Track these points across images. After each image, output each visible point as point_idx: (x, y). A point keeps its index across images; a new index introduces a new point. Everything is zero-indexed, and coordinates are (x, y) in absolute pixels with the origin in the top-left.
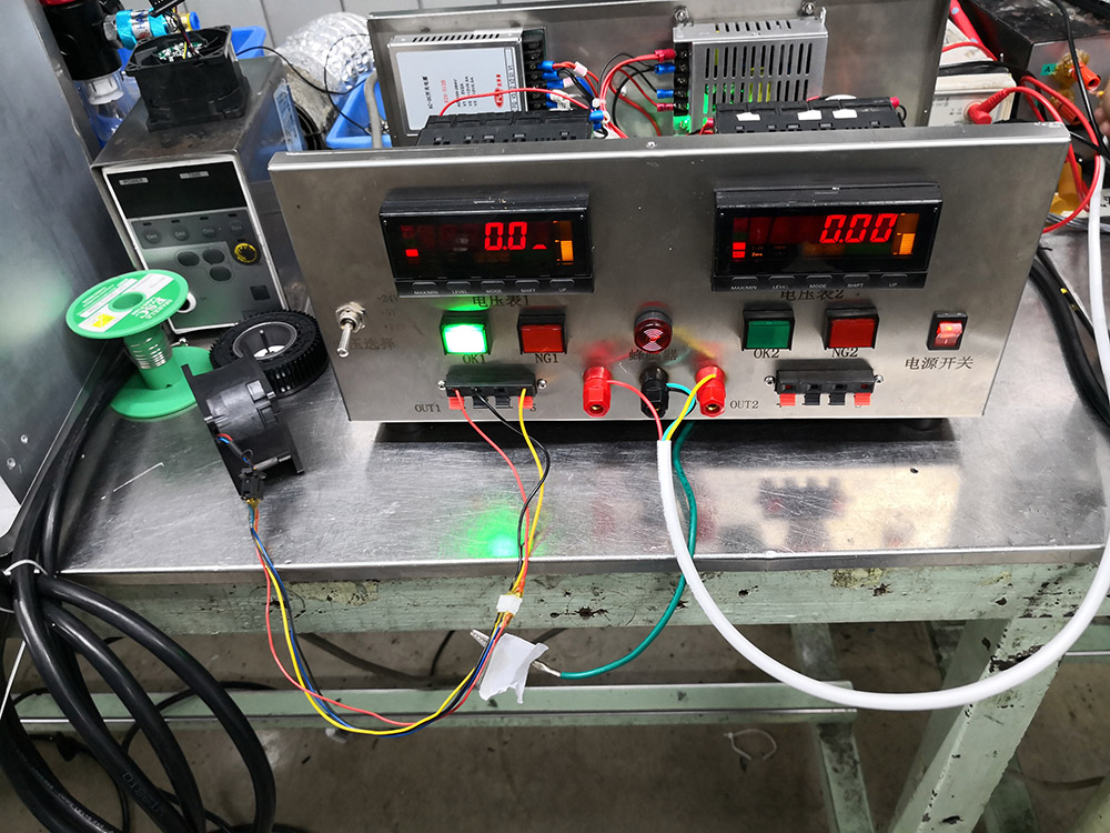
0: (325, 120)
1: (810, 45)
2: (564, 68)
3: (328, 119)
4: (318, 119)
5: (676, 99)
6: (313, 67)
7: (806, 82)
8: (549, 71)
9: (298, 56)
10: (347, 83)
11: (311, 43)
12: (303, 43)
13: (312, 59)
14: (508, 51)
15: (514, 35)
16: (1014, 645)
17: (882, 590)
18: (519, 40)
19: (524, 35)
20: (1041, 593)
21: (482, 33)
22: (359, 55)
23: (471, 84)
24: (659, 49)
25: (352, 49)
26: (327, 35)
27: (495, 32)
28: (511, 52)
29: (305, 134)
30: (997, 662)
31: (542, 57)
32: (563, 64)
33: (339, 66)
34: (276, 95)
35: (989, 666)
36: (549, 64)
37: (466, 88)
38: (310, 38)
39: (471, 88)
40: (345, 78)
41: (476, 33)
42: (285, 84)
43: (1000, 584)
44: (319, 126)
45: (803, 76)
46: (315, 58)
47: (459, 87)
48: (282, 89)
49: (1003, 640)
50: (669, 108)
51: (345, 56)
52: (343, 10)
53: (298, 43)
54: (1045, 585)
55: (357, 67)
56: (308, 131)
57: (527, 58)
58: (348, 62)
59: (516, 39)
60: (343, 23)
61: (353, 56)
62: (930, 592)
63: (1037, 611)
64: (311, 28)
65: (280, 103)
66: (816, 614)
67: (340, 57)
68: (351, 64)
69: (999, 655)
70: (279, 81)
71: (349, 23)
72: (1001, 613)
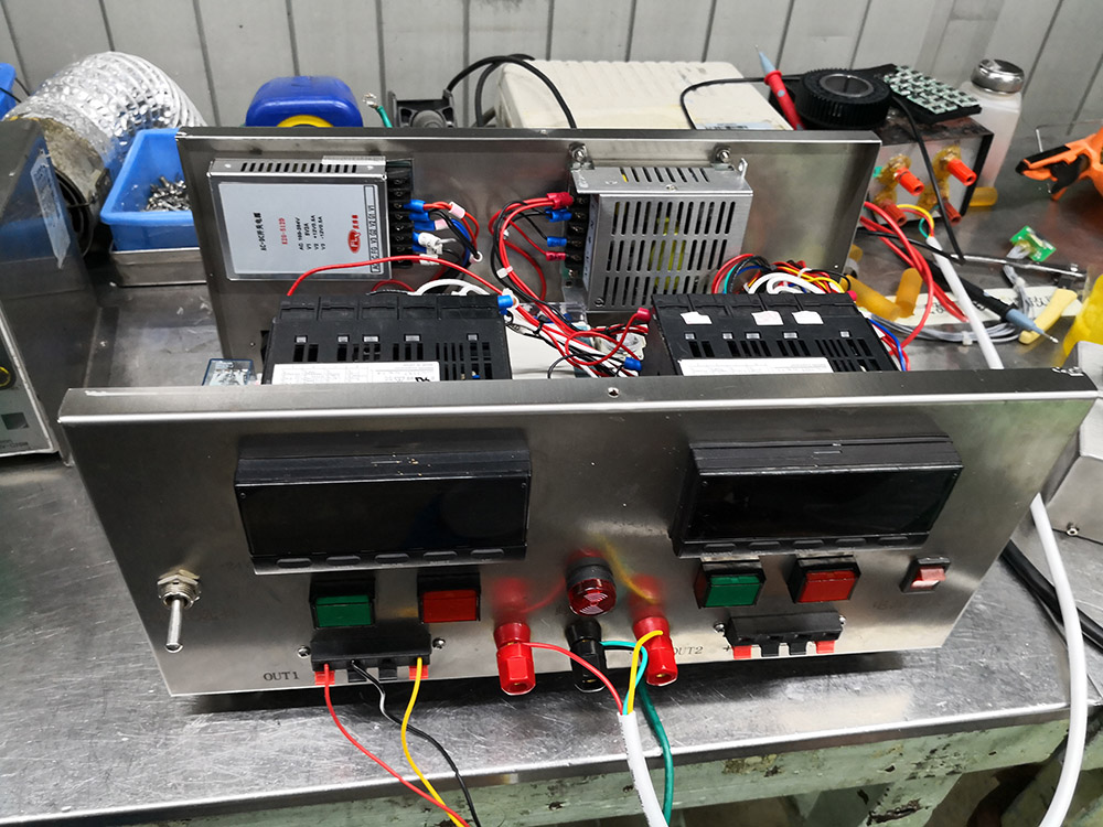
0: (93, 188)
1: (733, 204)
2: (437, 209)
3: (97, 186)
4: (84, 186)
5: (569, 248)
6: (79, 123)
7: (725, 242)
8: (417, 211)
9: (58, 108)
10: (121, 139)
11: (75, 91)
12: (66, 90)
13: (78, 113)
14: (369, 189)
15: (376, 169)
16: (894, 802)
17: (775, 771)
18: (382, 176)
19: (388, 167)
20: (928, 758)
21: (334, 162)
22: (136, 105)
23: (318, 224)
24: (552, 192)
25: (128, 98)
26: (96, 81)
27: (351, 163)
28: (372, 193)
29: (68, 204)
30: (875, 817)
31: (408, 195)
32: (435, 205)
33: (111, 118)
34: (34, 172)
35: (866, 820)
36: (419, 204)
37: (311, 228)
38: (75, 84)
39: (318, 229)
40: (119, 133)
41: (326, 162)
42: (44, 156)
43: (892, 755)
44: (86, 195)
45: (722, 236)
46: (82, 111)
47: (302, 226)
48: (41, 162)
49: (885, 798)
50: (560, 257)
51: (118, 107)
52: (113, 50)
53: (60, 89)
54: (933, 752)
55: (133, 119)
56: (72, 202)
57: (391, 196)
58: (122, 114)
59: (380, 176)
60: (116, 66)
61: (128, 106)
62: (822, 768)
63: (922, 774)
64: (76, 71)
65: (37, 180)
66: (703, 798)
67: (113, 108)
68: (126, 116)
69: (878, 811)
70: (38, 153)
71: (121, 65)
72: (887, 778)
